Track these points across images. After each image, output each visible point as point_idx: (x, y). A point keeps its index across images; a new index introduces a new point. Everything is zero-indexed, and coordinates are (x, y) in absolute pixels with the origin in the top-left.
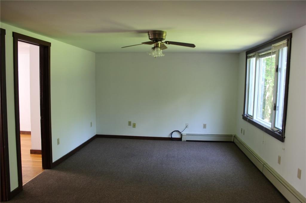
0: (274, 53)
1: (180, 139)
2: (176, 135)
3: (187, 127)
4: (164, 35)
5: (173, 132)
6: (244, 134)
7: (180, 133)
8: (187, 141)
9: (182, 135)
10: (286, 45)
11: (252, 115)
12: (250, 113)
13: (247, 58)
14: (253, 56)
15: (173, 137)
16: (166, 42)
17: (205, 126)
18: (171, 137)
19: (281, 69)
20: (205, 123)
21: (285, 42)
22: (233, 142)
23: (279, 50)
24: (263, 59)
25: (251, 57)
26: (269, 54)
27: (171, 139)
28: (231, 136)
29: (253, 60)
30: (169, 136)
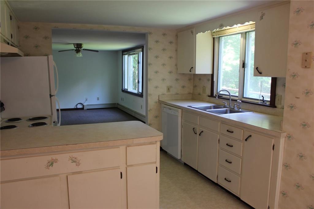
0: (136, 54)
1: (83, 109)
2: (80, 106)
3: (86, 100)
4: (82, 45)
5: (77, 104)
6: (123, 101)
7: (83, 104)
8: (87, 109)
9: (83, 106)
10: (141, 51)
11: (127, 88)
12: (126, 87)
13: (123, 55)
14: (126, 54)
15: (78, 107)
16: (83, 49)
17: (98, 99)
18: (77, 107)
19: (140, 62)
20: (98, 97)
21: (141, 49)
22: (117, 108)
23: (139, 53)
24: (131, 56)
25: (125, 54)
26: (134, 54)
27: (77, 109)
28: (115, 104)
29: (126, 56)
30: (75, 107)
